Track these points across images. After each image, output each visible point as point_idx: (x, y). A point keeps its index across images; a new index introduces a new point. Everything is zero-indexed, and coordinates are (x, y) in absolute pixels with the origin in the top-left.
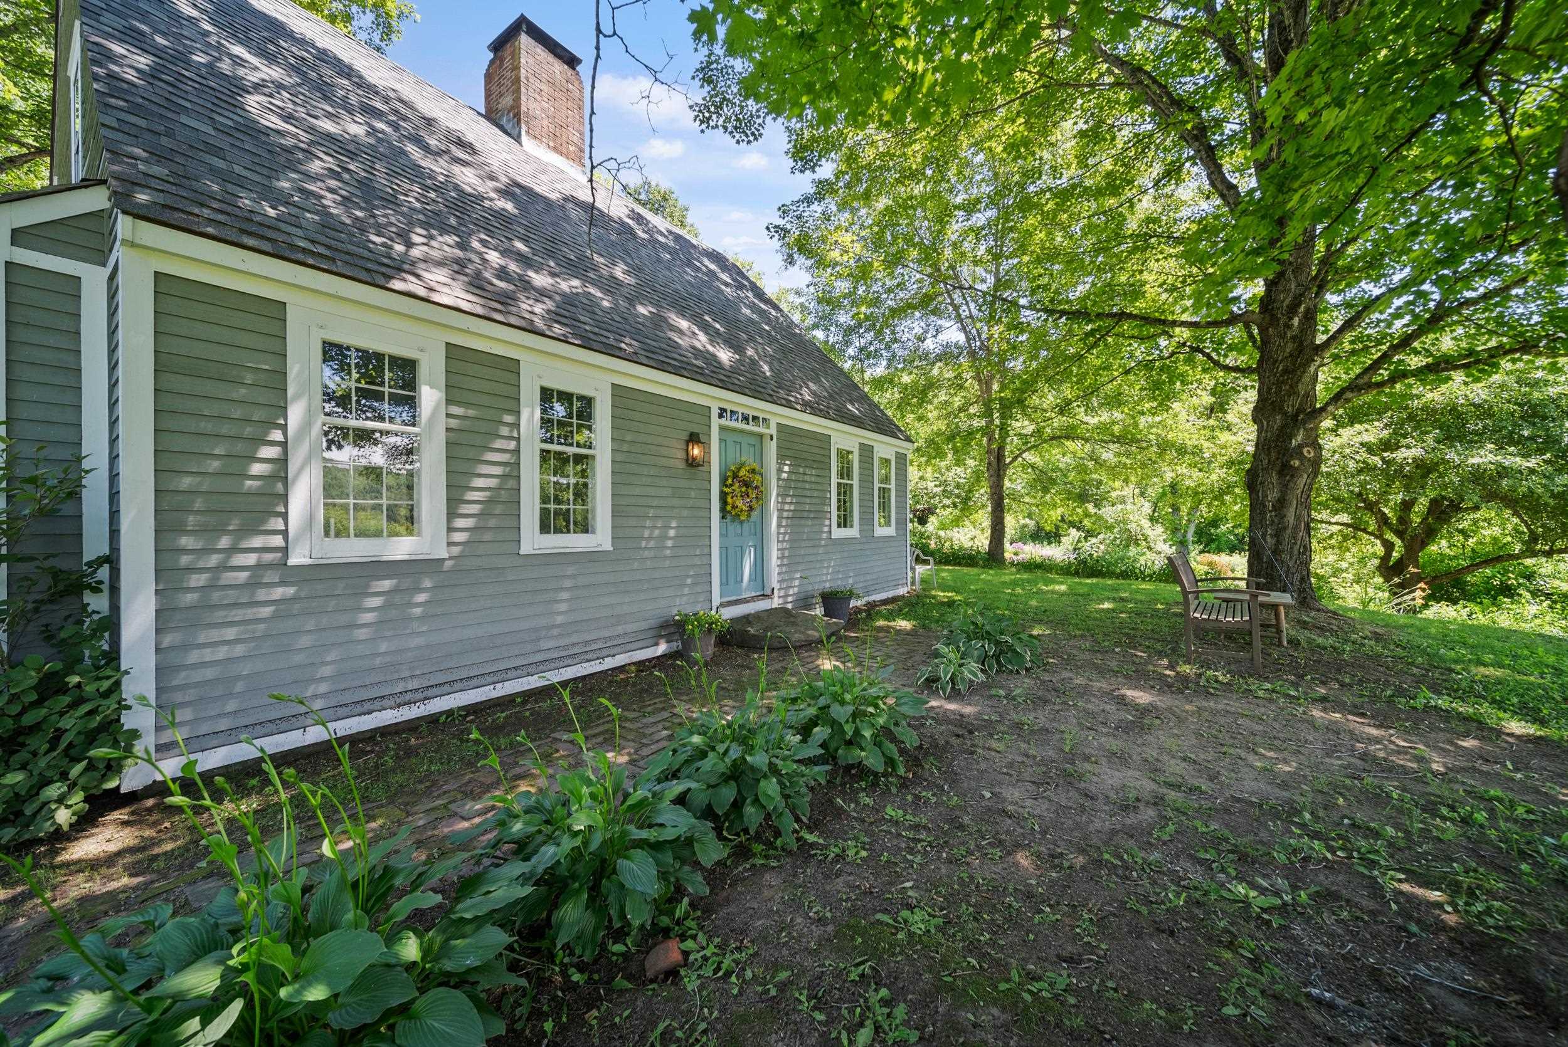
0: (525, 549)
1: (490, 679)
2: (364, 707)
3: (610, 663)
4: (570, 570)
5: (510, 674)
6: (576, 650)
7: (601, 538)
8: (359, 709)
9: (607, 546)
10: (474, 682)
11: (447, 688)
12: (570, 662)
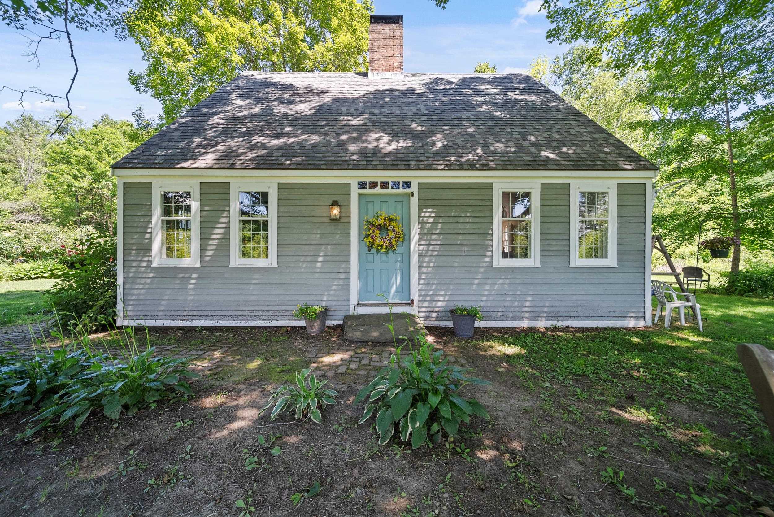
0: (232, 264)
1: (217, 318)
2: (173, 317)
3: (274, 324)
4: (257, 276)
5: (226, 318)
6: (257, 314)
7: (272, 261)
8: (172, 318)
9: (275, 265)
10: (211, 318)
11: (200, 318)
12: (254, 318)
